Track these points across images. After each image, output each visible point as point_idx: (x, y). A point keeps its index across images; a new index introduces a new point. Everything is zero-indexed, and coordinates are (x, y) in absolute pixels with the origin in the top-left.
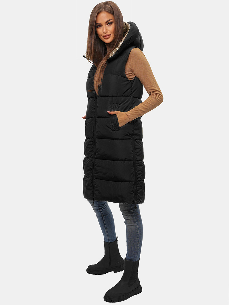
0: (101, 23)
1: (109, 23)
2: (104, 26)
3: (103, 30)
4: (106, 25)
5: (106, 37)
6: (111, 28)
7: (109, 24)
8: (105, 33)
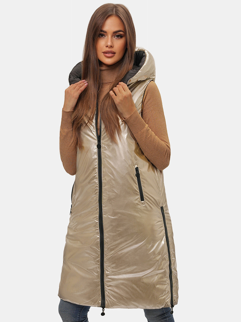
0: (107, 32)
1: (117, 35)
2: (109, 36)
3: (107, 42)
4: (112, 36)
7: (116, 37)
8: (109, 48)
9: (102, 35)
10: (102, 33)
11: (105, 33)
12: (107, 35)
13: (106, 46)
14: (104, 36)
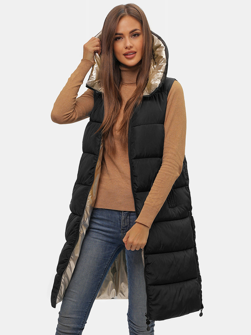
0: (123, 33)
1: (134, 34)
2: (127, 37)
3: (125, 44)
4: (129, 37)
5: (129, 56)
6: (137, 43)
8: (129, 49)
9: (119, 38)
10: (118, 36)
11: (121, 36)
12: (124, 37)
13: (126, 47)
14: (121, 39)
